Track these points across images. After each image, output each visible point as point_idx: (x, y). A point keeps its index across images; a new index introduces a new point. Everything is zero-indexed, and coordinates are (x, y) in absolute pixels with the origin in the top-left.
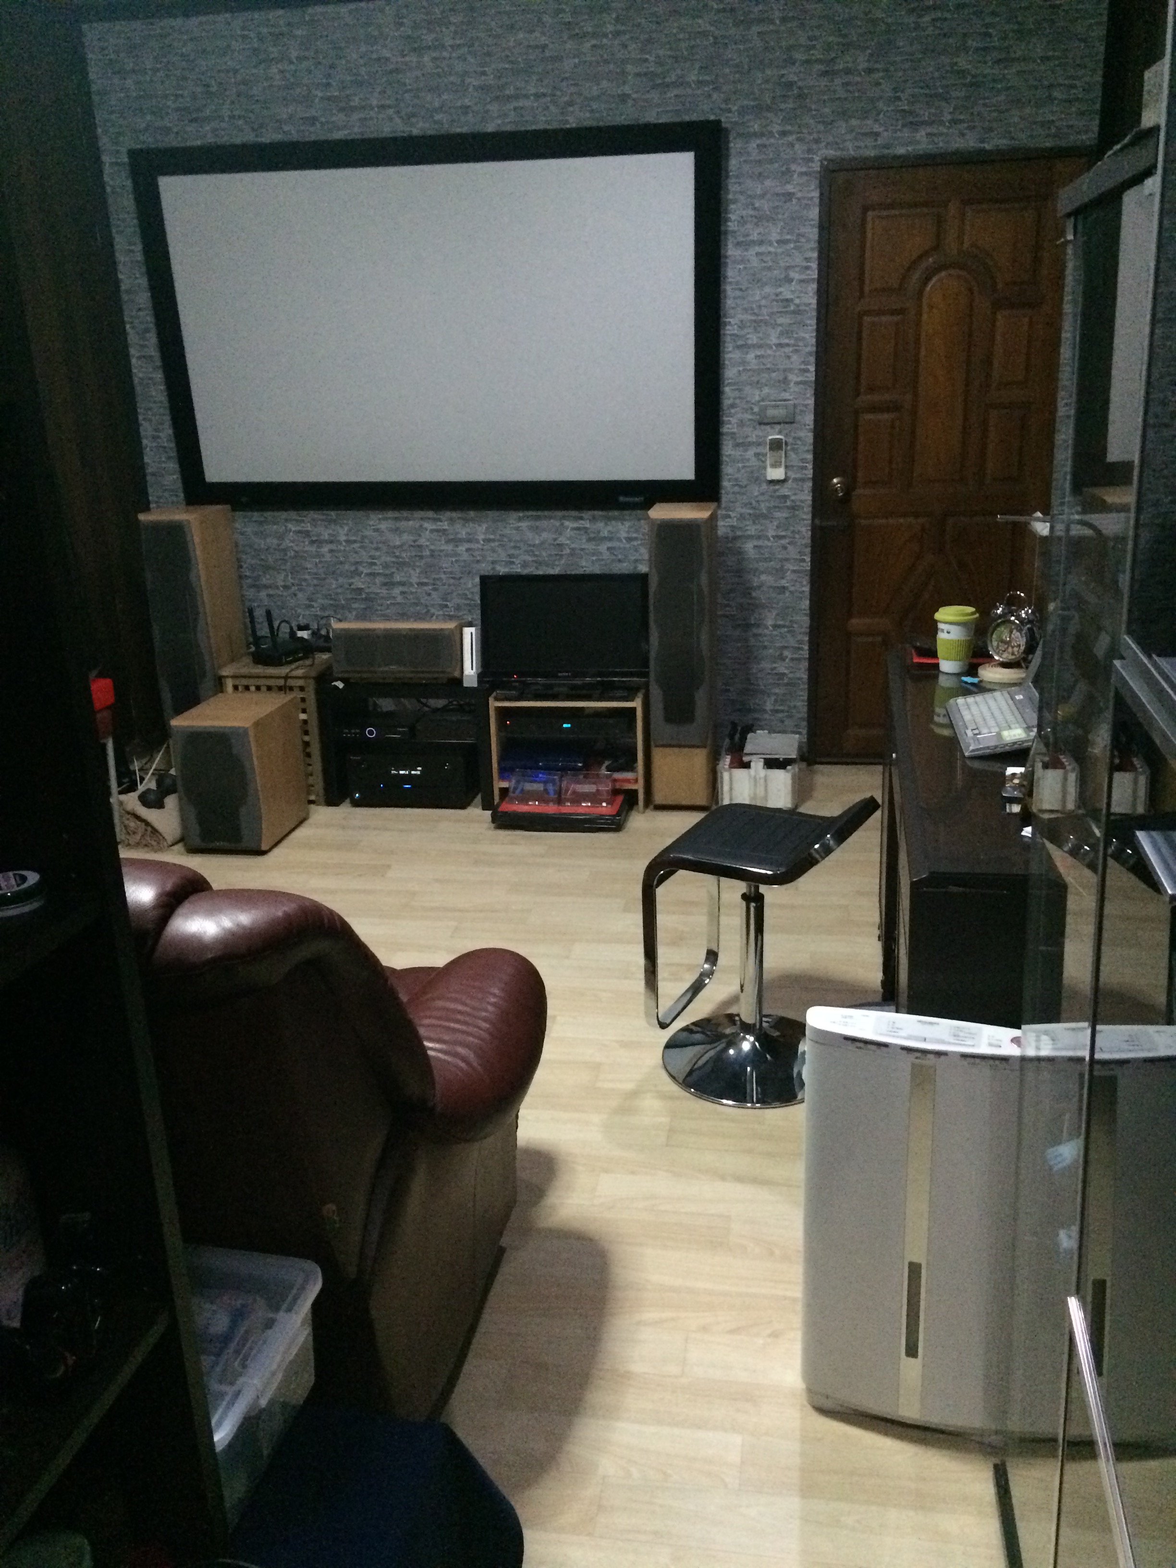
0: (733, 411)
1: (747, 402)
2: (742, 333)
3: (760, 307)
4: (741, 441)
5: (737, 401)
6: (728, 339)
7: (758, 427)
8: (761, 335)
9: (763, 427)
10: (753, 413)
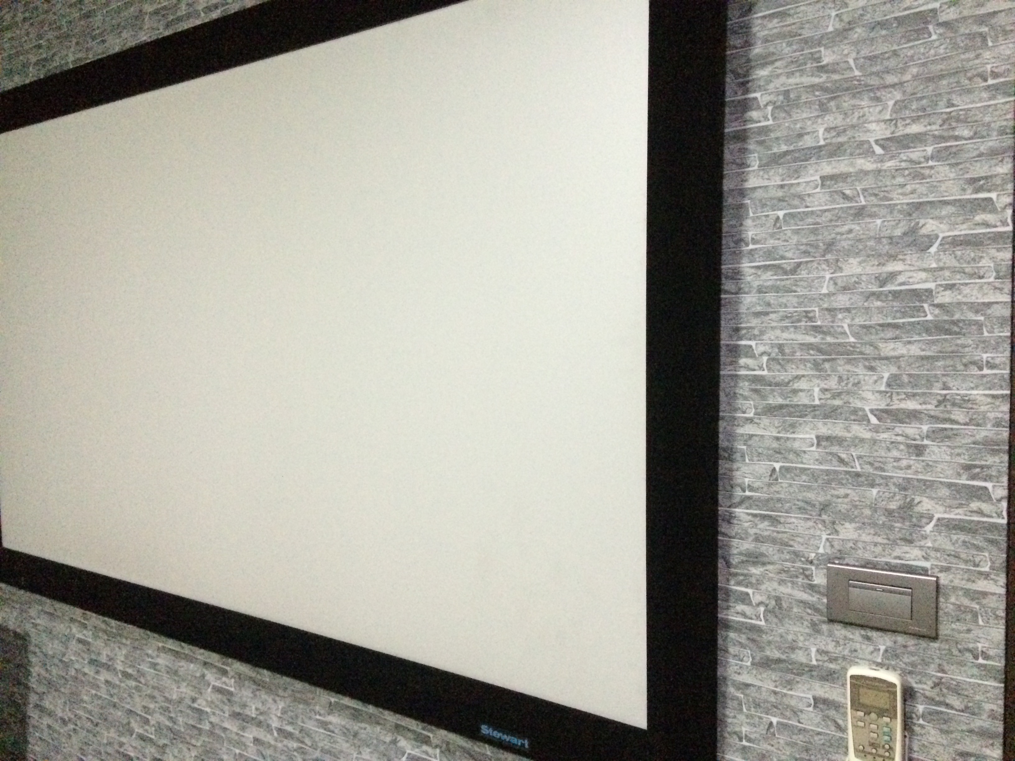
0: (756, 571)
1: (797, 554)
2: (783, 376)
3: (831, 310)
4: (777, 654)
5: (768, 549)
6: (744, 388)
7: (825, 627)
8: (833, 383)
9: (840, 631)
10: (812, 588)
